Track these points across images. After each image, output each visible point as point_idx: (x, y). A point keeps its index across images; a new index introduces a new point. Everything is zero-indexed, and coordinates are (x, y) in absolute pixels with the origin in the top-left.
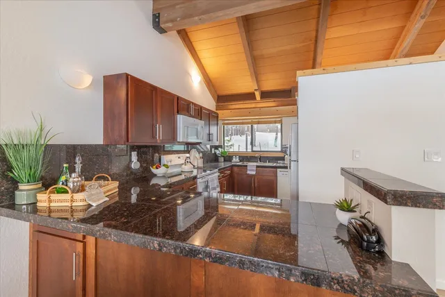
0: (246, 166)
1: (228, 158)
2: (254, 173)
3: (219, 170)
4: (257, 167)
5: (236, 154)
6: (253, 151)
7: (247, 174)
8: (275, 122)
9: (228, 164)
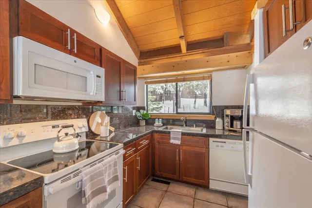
0: (169, 133)
1: (150, 121)
2: (178, 142)
3: (125, 144)
4: (183, 134)
5: (159, 117)
6: (177, 113)
7: (169, 143)
8: (204, 78)
9: (150, 129)
